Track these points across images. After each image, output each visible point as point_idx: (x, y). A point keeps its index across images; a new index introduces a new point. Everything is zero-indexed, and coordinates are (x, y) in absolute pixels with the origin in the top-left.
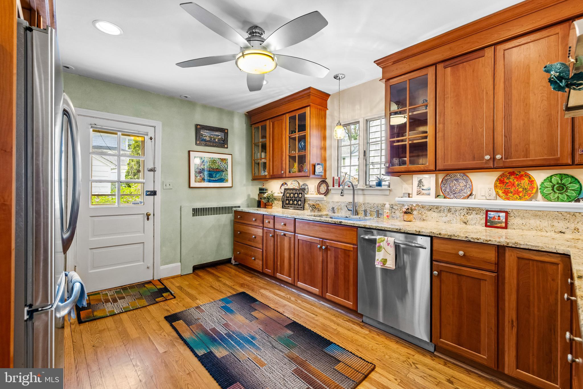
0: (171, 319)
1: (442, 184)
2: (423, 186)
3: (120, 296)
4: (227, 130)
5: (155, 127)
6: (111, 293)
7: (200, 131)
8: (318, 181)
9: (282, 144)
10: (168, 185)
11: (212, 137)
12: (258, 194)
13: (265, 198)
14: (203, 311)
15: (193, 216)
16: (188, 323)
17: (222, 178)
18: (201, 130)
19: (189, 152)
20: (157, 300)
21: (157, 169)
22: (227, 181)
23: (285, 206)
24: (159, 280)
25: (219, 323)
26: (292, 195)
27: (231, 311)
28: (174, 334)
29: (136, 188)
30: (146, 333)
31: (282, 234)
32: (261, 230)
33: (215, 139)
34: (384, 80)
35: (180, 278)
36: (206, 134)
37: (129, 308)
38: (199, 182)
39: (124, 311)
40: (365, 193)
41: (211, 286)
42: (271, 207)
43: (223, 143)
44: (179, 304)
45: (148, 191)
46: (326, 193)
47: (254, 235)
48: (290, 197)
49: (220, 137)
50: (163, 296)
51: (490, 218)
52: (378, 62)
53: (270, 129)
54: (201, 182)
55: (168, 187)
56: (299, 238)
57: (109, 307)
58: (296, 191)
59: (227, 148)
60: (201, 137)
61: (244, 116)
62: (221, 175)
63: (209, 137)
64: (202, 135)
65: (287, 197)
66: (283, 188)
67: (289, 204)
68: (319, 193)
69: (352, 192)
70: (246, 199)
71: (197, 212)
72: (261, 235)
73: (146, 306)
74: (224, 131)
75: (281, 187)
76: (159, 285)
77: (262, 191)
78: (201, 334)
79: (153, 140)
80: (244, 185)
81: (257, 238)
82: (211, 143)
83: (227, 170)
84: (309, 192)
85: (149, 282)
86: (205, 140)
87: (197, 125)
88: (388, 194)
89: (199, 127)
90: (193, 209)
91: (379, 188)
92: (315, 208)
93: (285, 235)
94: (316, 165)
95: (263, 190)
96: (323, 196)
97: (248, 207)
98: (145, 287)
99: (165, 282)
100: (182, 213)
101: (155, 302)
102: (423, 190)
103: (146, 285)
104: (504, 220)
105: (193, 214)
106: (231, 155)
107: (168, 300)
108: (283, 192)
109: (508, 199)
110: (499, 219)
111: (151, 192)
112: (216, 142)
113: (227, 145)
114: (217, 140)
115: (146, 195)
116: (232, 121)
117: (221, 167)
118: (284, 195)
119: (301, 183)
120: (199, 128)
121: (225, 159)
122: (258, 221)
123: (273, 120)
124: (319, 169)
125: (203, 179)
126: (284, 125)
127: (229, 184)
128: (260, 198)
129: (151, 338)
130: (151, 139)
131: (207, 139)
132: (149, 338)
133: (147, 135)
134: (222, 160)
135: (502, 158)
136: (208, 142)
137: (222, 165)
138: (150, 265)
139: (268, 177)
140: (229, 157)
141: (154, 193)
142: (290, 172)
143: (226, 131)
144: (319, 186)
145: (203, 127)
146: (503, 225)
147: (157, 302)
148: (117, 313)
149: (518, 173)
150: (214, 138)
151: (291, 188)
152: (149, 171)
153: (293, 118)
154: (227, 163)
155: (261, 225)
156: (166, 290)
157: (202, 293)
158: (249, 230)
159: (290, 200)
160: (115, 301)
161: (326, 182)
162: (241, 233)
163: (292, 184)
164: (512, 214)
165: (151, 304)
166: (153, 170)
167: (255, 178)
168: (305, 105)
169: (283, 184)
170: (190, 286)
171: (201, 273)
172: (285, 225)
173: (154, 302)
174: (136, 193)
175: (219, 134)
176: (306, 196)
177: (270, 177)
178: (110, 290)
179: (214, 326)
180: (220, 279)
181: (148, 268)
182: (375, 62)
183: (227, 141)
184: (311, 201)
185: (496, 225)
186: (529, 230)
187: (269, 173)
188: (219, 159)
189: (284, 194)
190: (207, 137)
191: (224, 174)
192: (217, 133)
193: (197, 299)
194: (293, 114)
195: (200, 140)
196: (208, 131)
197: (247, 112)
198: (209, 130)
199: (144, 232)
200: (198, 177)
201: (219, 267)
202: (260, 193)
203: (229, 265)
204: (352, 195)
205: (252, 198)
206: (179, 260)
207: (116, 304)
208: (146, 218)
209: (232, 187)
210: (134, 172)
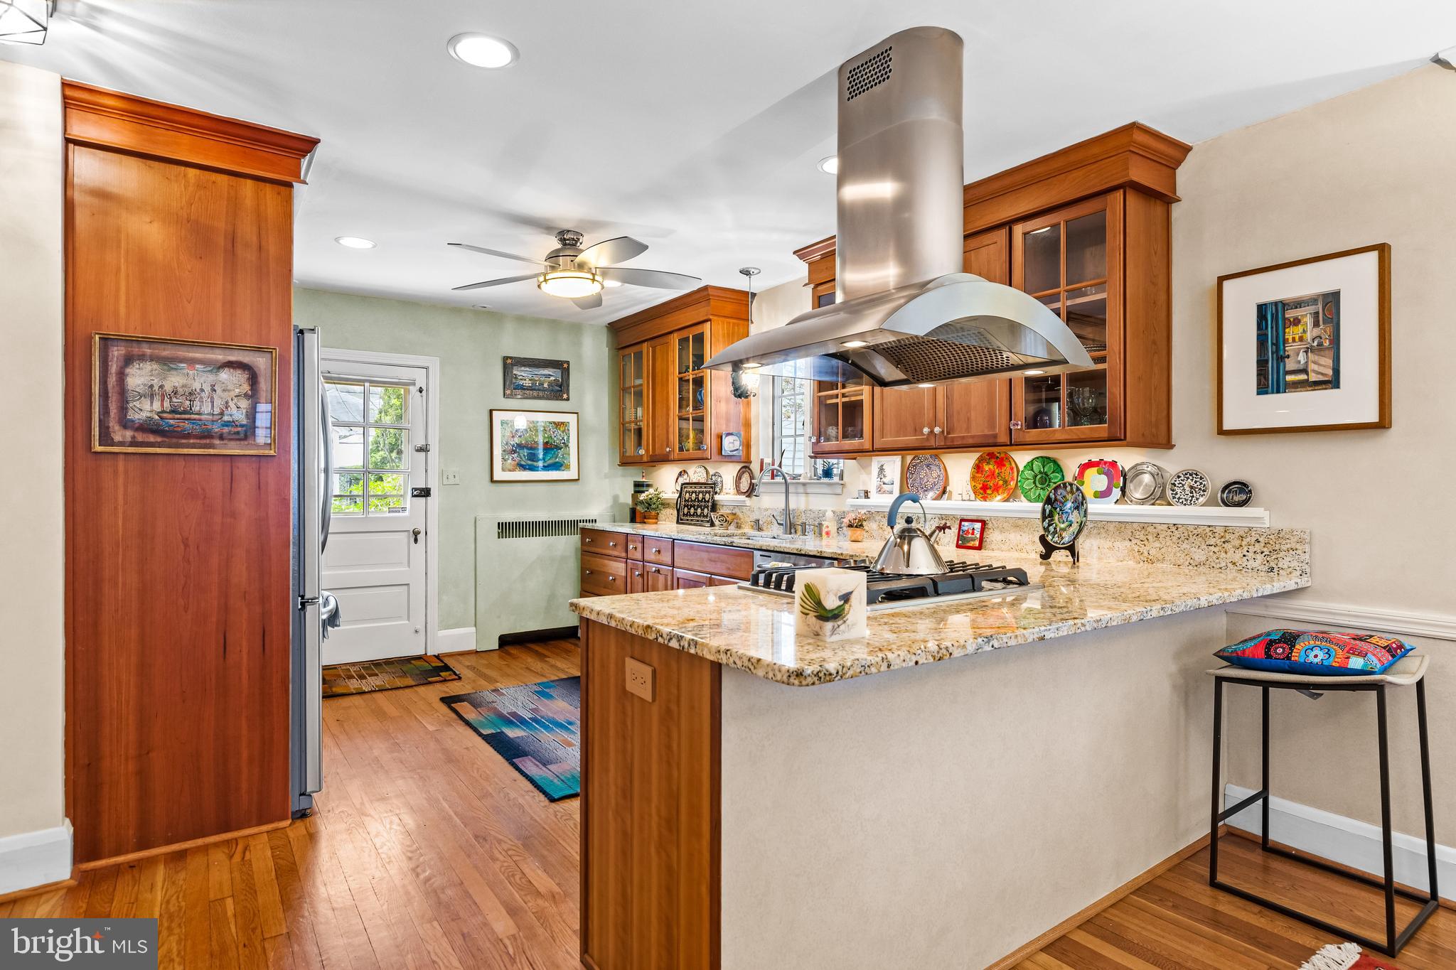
0: (449, 701)
1: (909, 474)
2: (885, 476)
3: (370, 672)
4: (568, 363)
5: (427, 368)
6: (356, 668)
7: (512, 369)
8: (738, 467)
9: (668, 393)
10: (451, 477)
11: (537, 379)
12: (632, 494)
13: (642, 502)
14: (503, 694)
15: (499, 538)
16: (475, 705)
17: (557, 462)
18: (515, 368)
19: (491, 411)
20: (430, 679)
21: (431, 448)
22: (568, 467)
23: (681, 520)
24: (438, 657)
25: (524, 707)
26: (694, 495)
27: (549, 697)
28: (453, 716)
29: (392, 483)
30: (411, 712)
31: (654, 569)
32: (623, 565)
33: (541, 384)
34: (812, 286)
35: (474, 655)
36: (524, 375)
37: (385, 686)
38: (510, 471)
39: (377, 689)
40: (809, 491)
41: (527, 668)
42: (654, 521)
43: (559, 391)
44: (467, 686)
45: (416, 489)
46: (751, 492)
47: (612, 575)
48: (690, 500)
49: (552, 378)
50: (440, 676)
51: (963, 531)
52: (801, 253)
53: (648, 361)
54: (514, 470)
55: (452, 481)
56: (679, 576)
57: (354, 684)
58: (701, 487)
59: (568, 399)
60: (514, 380)
61: (605, 330)
62: (554, 456)
63: (530, 380)
64: (516, 378)
65: (685, 501)
66: (681, 480)
67: (688, 514)
68: (739, 492)
69: (783, 489)
70: (609, 504)
71: (506, 529)
72: (624, 574)
73: (412, 686)
74: (562, 367)
75: (677, 479)
76: (435, 662)
77: (639, 487)
78: (493, 716)
79: (424, 392)
80: (606, 476)
81: (616, 582)
82: (534, 391)
83: (567, 446)
84: (724, 490)
85: (419, 658)
86: (522, 388)
87: (505, 359)
88: (839, 491)
89: (509, 361)
90: (499, 523)
91: (826, 480)
92: (726, 520)
93: (658, 571)
94: (724, 437)
95: (643, 486)
96: (743, 498)
97: (614, 522)
98: (411, 663)
99: (446, 660)
100: (477, 531)
101: (427, 682)
102: (884, 484)
103: (413, 662)
104: (978, 536)
105: (499, 533)
106: (577, 413)
107: (449, 680)
108: (679, 489)
109: (985, 499)
110: (973, 534)
111: (422, 490)
112: (544, 390)
113: (568, 395)
114: (546, 385)
115: (413, 496)
116: (578, 344)
117: (555, 439)
118: (680, 496)
119: (712, 472)
120: (509, 364)
121: (563, 423)
122: (619, 548)
123: (653, 342)
124: (730, 444)
125: (518, 464)
126: (671, 354)
127: (572, 474)
128: (636, 501)
129: (418, 717)
130: (421, 390)
131: (527, 385)
132: (415, 717)
133: (414, 384)
134: (558, 425)
135: (943, 432)
136: (528, 390)
137: (557, 437)
138: (421, 627)
139: (645, 459)
140: (571, 419)
141: (425, 493)
142: (681, 449)
143: (565, 366)
144: (739, 478)
145: (518, 362)
146: (977, 543)
147: (430, 683)
148: (366, 690)
149: (998, 455)
150: (539, 380)
151: (694, 481)
152: (417, 451)
153: (684, 341)
154: (568, 430)
155: (624, 555)
156: (446, 668)
157: (509, 675)
158: (604, 565)
159: (691, 506)
160: (362, 677)
161: (750, 469)
162: (592, 573)
163: (696, 473)
164: (990, 525)
165: (422, 684)
166: (424, 449)
167: (626, 462)
168: (701, 319)
169: (681, 472)
170: (489, 666)
171: (513, 650)
172: (659, 552)
173: (425, 681)
174: (394, 493)
175: (551, 373)
176: (717, 497)
177: (649, 459)
178: (353, 664)
179: (514, 710)
180: (547, 659)
181: (416, 631)
182: (794, 253)
183: (568, 386)
184: (725, 508)
185: (968, 545)
186: (1009, 550)
187: (647, 451)
188: (550, 423)
189: (681, 494)
190: (525, 380)
191: (560, 452)
192: (546, 372)
193: (497, 682)
194: (684, 334)
195: (511, 386)
196: (528, 369)
197: (609, 324)
198: (529, 366)
199: (409, 567)
200: (509, 461)
201: (552, 642)
202: (636, 492)
203: (573, 640)
204: (784, 495)
205: (621, 504)
206: (473, 623)
207: (364, 681)
208: (412, 540)
209: (578, 479)
210: (390, 443)
